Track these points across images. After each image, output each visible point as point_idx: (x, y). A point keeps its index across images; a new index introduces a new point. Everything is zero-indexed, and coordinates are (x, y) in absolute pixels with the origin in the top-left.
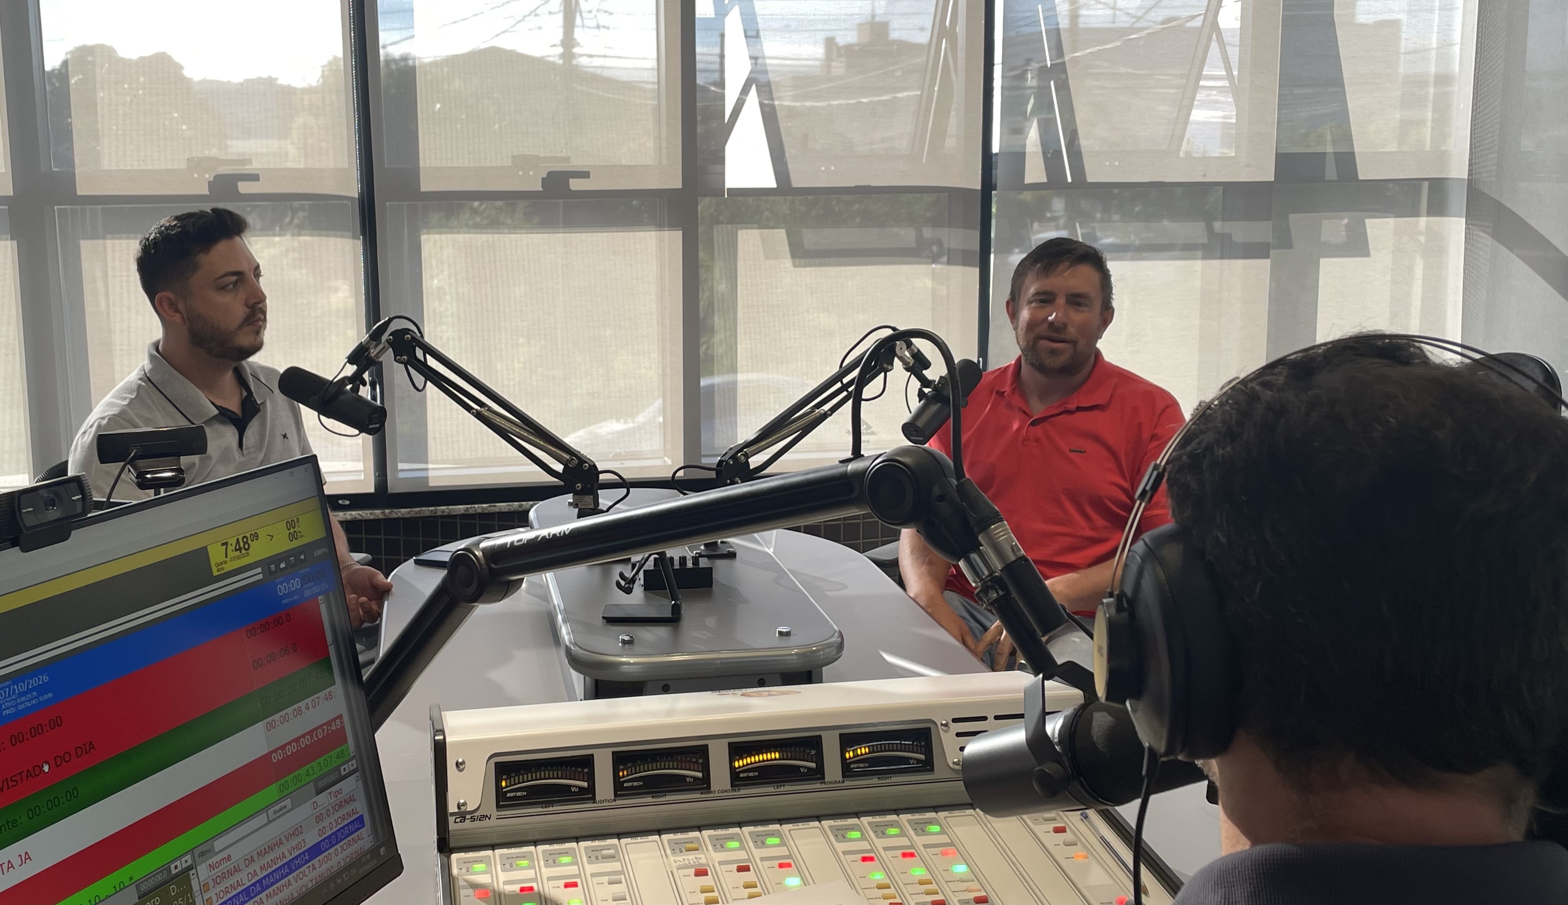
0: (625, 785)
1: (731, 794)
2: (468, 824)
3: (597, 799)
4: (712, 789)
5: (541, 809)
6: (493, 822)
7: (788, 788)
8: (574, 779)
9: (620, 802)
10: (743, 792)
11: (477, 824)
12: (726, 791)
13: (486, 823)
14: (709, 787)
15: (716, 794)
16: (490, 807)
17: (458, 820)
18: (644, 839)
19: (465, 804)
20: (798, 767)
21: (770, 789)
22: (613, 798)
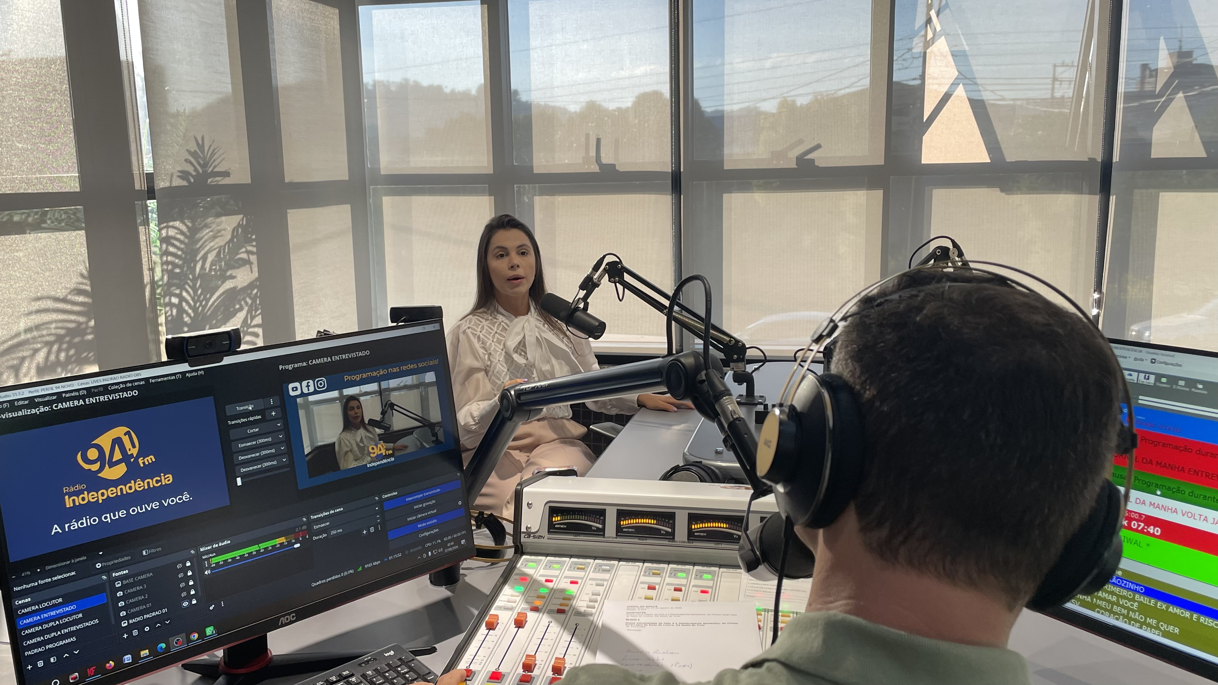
0: (624, 530)
1: (687, 544)
2: (531, 539)
3: (606, 536)
4: (676, 540)
5: (573, 537)
6: (545, 540)
7: (724, 546)
8: (594, 522)
9: (619, 539)
10: (695, 544)
11: (536, 540)
12: (684, 542)
13: (541, 540)
14: (674, 538)
15: (678, 543)
16: (544, 532)
17: (526, 536)
18: (633, 564)
19: (530, 528)
20: (733, 534)
21: (712, 545)
22: (615, 536)
